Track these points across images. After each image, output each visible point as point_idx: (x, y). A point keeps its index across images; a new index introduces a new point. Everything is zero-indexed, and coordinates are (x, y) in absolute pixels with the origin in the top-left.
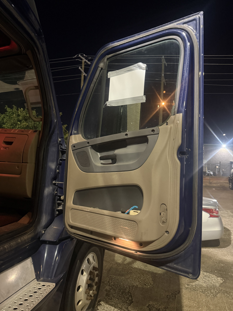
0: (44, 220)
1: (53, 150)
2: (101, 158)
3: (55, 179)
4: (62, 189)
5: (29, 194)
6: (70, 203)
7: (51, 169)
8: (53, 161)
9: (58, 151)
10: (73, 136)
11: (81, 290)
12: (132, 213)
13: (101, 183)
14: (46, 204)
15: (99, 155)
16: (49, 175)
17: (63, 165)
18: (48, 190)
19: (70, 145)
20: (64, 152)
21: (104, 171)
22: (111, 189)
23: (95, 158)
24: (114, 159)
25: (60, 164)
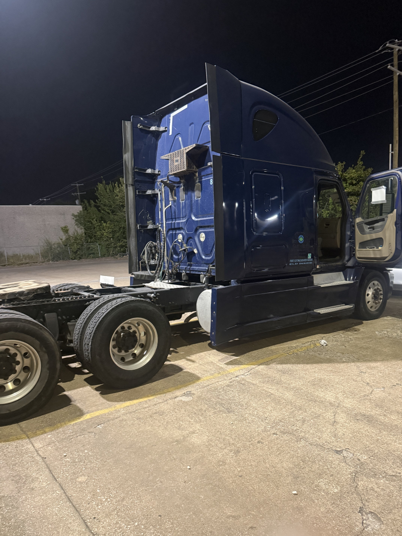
0: (347, 258)
1: (348, 226)
2: (369, 228)
3: (350, 239)
4: (354, 244)
5: (339, 247)
6: (357, 248)
7: (348, 235)
8: (348, 231)
9: (351, 226)
10: (357, 219)
11: (369, 296)
12: (380, 248)
13: (369, 238)
14: (347, 251)
15: (368, 227)
16: (347, 238)
17: (353, 232)
18: (347, 245)
19: (356, 223)
20: (354, 226)
21: (370, 233)
22: (373, 240)
23: (366, 228)
24: (373, 228)
25: (352, 232)
